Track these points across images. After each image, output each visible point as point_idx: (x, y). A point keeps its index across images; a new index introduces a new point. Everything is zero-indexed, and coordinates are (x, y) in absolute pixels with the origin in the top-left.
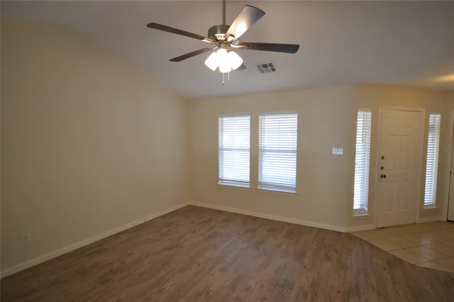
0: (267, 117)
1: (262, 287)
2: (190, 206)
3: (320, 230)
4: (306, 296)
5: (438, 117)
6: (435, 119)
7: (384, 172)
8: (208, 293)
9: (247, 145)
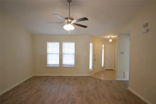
0: (65, 43)
1: (76, 94)
2: (34, 76)
3: (82, 76)
4: (88, 92)
5: (104, 45)
6: (103, 46)
7: (95, 59)
8: (62, 100)
9: (58, 52)
